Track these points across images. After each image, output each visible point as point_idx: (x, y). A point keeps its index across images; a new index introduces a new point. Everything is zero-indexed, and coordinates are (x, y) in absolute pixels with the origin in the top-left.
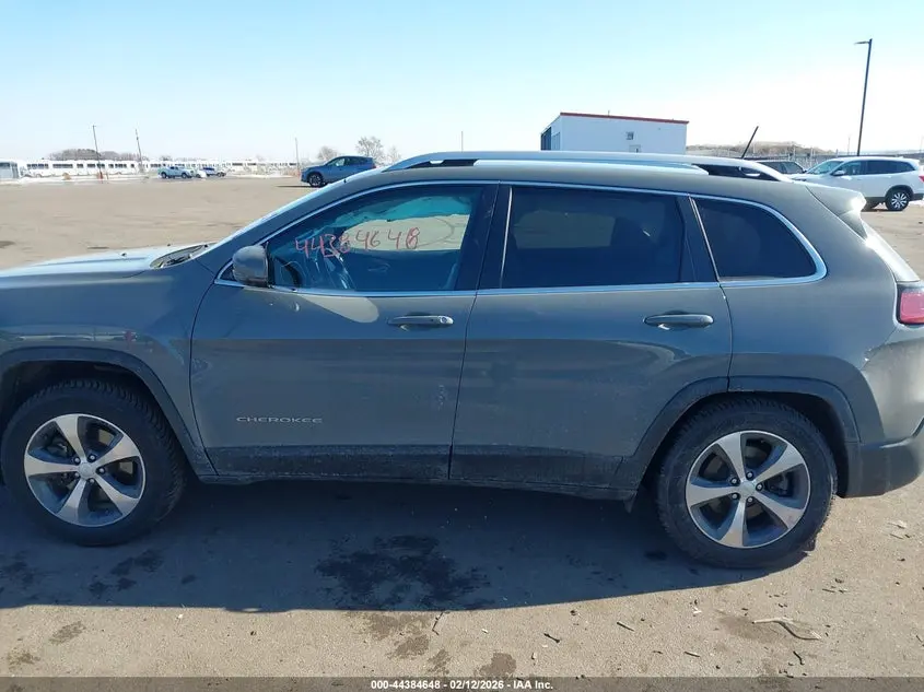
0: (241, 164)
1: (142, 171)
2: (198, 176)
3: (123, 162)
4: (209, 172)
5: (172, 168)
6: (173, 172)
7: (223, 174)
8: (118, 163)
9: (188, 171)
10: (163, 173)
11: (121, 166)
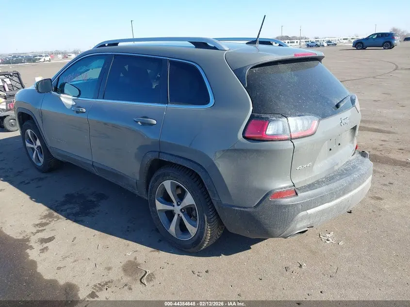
0: (346, 39)
1: (300, 44)
2: (323, 46)
3: (293, 41)
4: (329, 43)
5: (312, 42)
6: (312, 44)
7: (335, 44)
8: (291, 41)
9: (318, 43)
10: (308, 45)
11: (292, 42)
